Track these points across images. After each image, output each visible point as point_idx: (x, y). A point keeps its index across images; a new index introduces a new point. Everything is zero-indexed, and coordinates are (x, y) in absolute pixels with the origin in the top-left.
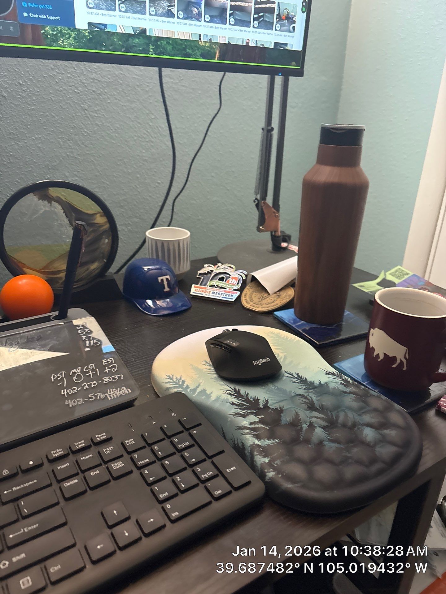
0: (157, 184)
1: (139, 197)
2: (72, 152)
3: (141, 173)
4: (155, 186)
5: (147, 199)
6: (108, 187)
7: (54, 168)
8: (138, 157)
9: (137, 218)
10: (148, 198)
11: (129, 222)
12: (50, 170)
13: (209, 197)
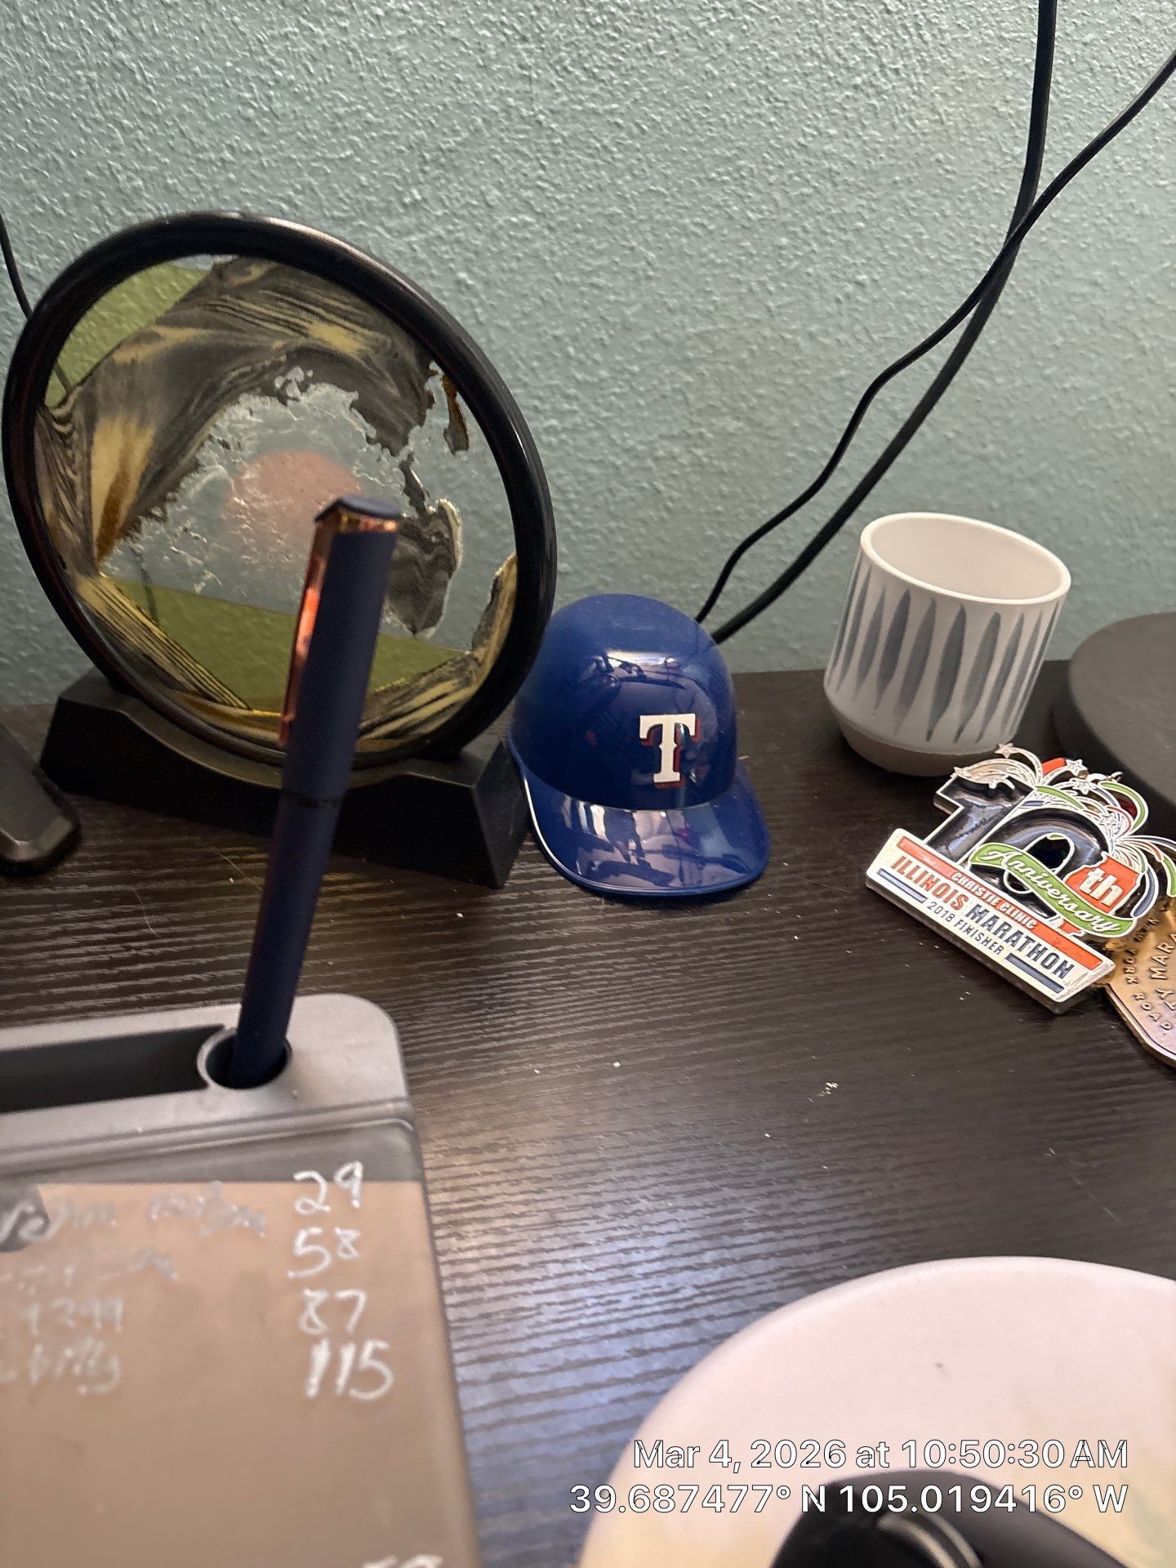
0: (850, 288)
1: (767, 332)
2: (530, 99)
3: (798, 229)
4: (840, 297)
5: (796, 345)
6: (651, 273)
7: (443, 160)
8: (800, 157)
9: (738, 419)
10: (799, 339)
11: (703, 430)
12: (427, 168)
13: (1048, 371)
